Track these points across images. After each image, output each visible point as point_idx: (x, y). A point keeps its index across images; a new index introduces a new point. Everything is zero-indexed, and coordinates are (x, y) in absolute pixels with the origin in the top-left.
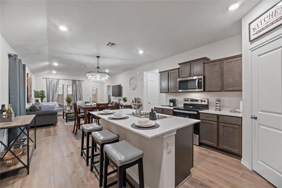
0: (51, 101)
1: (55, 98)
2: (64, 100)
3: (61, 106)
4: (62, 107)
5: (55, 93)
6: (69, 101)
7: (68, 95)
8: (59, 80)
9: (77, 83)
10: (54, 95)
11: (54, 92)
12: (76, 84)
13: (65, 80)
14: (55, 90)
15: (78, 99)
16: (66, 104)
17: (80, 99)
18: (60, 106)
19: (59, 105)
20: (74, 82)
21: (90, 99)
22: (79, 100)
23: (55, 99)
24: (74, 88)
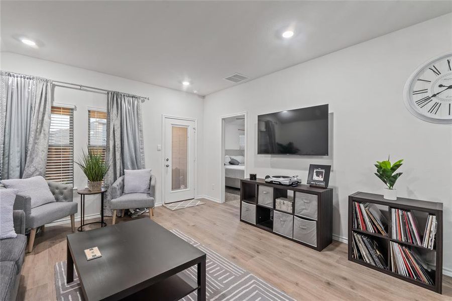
0: (18, 174)
1: (36, 160)
2: (77, 168)
3: (62, 193)
4: (65, 199)
5: (36, 138)
6: (95, 173)
7: (91, 149)
8: (54, 86)
9: (125, 105)
10: (30, 147)
11: (32, 134)
12: (120, 108)
13: (81, 88)
14: (33, 127)
15: (128, 163)
16: (81, 182)
17: (136, 165)
18: (59, 194)
19: (53, 190)
20: (115, 98)
21: (167, 163)
22: (134, 169)
23: (35, 164)
24: (115, 122)
